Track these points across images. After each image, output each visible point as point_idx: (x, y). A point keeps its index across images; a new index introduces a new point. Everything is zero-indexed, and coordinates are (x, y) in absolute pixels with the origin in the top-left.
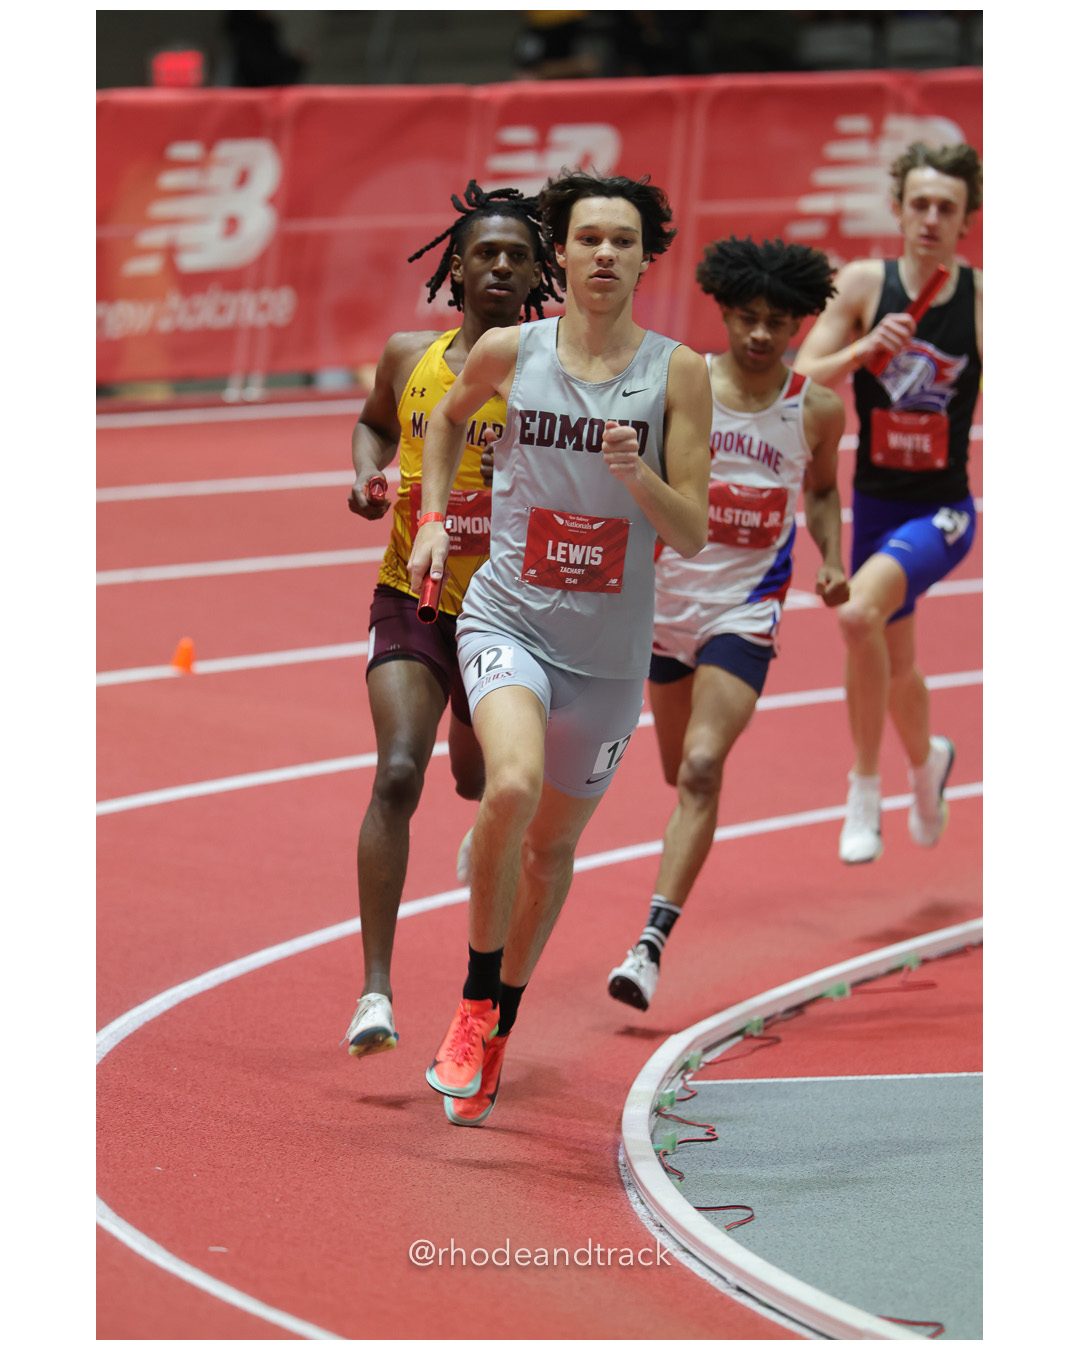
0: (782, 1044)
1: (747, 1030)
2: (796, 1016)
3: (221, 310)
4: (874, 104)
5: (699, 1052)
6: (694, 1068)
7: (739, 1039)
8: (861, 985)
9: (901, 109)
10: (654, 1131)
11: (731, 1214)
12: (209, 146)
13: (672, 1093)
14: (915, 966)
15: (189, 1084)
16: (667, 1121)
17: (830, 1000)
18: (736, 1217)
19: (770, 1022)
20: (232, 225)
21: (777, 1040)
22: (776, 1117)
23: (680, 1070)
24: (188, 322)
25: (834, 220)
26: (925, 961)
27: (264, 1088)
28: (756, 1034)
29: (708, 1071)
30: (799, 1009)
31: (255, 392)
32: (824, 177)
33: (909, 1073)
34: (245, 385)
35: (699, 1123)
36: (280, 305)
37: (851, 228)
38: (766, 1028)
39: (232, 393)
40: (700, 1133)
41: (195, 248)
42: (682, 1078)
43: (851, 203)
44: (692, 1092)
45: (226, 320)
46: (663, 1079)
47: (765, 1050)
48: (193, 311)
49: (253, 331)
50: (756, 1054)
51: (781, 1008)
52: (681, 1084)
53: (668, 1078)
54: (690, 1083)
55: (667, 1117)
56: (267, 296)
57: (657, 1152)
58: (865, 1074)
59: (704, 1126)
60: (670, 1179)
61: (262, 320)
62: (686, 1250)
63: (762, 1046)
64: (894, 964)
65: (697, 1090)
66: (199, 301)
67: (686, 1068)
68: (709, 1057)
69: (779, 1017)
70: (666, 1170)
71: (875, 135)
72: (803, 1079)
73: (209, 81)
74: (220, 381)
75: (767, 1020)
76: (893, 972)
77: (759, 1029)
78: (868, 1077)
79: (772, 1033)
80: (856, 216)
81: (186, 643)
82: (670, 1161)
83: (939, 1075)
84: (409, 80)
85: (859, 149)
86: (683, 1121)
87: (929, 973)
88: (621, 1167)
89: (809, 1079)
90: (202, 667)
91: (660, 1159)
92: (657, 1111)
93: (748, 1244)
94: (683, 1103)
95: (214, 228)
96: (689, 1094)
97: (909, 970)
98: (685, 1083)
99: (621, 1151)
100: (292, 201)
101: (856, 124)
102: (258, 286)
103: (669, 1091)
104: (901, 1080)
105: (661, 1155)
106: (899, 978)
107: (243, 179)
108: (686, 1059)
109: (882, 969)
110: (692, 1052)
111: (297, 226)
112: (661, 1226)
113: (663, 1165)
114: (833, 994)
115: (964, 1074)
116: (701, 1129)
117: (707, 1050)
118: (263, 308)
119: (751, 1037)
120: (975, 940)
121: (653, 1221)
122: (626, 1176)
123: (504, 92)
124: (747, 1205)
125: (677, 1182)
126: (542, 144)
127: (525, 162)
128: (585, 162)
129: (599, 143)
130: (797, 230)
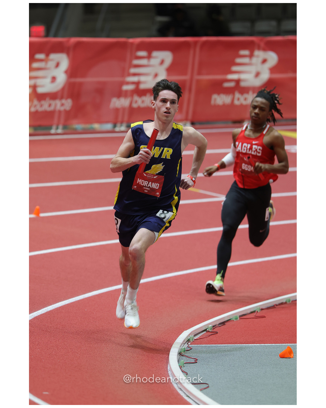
0: (218, 334)
1: (208, 329)
2: (223, 325)
3: (50, 105)
4: (251, 47)
5: (193, 336)
6: (191, 341)
7: (205, 332)
8: (243, 316)
9: (259, 48)
10: (179, 359)
11: (202, 386)
12: (47, 55)
13: (184, 348)
14: (259, 311)
15: (37, 342)
16: (183, 357)
17: (233, 321)
18: (203, 386)
19: (214, 327)
20: (54, 79)
21: (217, 333)
22: (216, 356)
23: (187, 341)
24: (40, 109)
25: (238, 81)
26: (262, 309)
27: (60, 344)
28: (210, 331)
29: (195, 342)
30: (223, 323)
31: (60, 131)
32: (234, 68)
33: (257, 344)
34: (57, 128)
35: (193, 358)
36: (68, 104)
37: (243, 84)
38: (213, 329)
39: (53, 131)
40: (193, 361)
41: (42, 86)
42: (187, 344)
43: (243, 76)
44: (190, 348)
45: (52, 108)
46: (182, 344)
47: (213, 335)
48: (41, 106)
49: (60, 112)
50: (210, 337)
51: (218, 323)
52: (187, 346)
53: (183, 343)
54: (189, 345)
55: (183, 356)
56: (64, 101)
57: (179, 366)
58: (244, 344)
59: (194, 359)
60: (184, 374)
61: (62, 109)
62: (188, 396)
63: (212, 335)
64: (252, 310)
65: (192, 348)
66: (43, 102)
67: (188, 341)
68: (196, 338)
69: (217, 326)
70: (182, 372)
71: (251, 56)
72: (224, 345)
73: (47, 35)
74: (50, 128)
75: (213, 326)
76: (252, 312)
77: (211, 329)
78: (244, 345)
79: (215, 330)
80: (244, 80)
81: (38, 207)
82: (183, 369)
83: (266, 345)
84: (108, 36)
85: (246, 60)
86: (188, 357)
87: (263, 313)
88: (168, 370)
89: (226, 345)
90: (42, 215)
91: (180, 368)
92: (180, 354)
93: (207, 395)
94: (188, 351)
95: (49, 80)
96: (189, 349)
97: (257, 312)
98: (188, 345)
99: (169, 366)
100: (72, 73)
101: (246, 52)
102: (62, 98)
103: (183, 348)
104: (254, 346)
105: (181, 367)
106: (255, 314)
107: (58, 65)
108: (189, 338)
109: (249, 312)
110: (190, 336)
111: (73, 80)
112: (181, 389)
113: (181, 370)
114: (234, 319)
115: (274, 344)
116: (193, 359)
117: (195, 335)
118: (62, 105)
119: (209, 331)
120: (277, 303)
121: (178, 387)
122: (169, 372)
123: (138, 40)
124: (207, 383)
125: (186, 375)
126: (149, 57)
127: (144, 62)
128: (162, 62)
129: (167, 57)
130: (226, 85)
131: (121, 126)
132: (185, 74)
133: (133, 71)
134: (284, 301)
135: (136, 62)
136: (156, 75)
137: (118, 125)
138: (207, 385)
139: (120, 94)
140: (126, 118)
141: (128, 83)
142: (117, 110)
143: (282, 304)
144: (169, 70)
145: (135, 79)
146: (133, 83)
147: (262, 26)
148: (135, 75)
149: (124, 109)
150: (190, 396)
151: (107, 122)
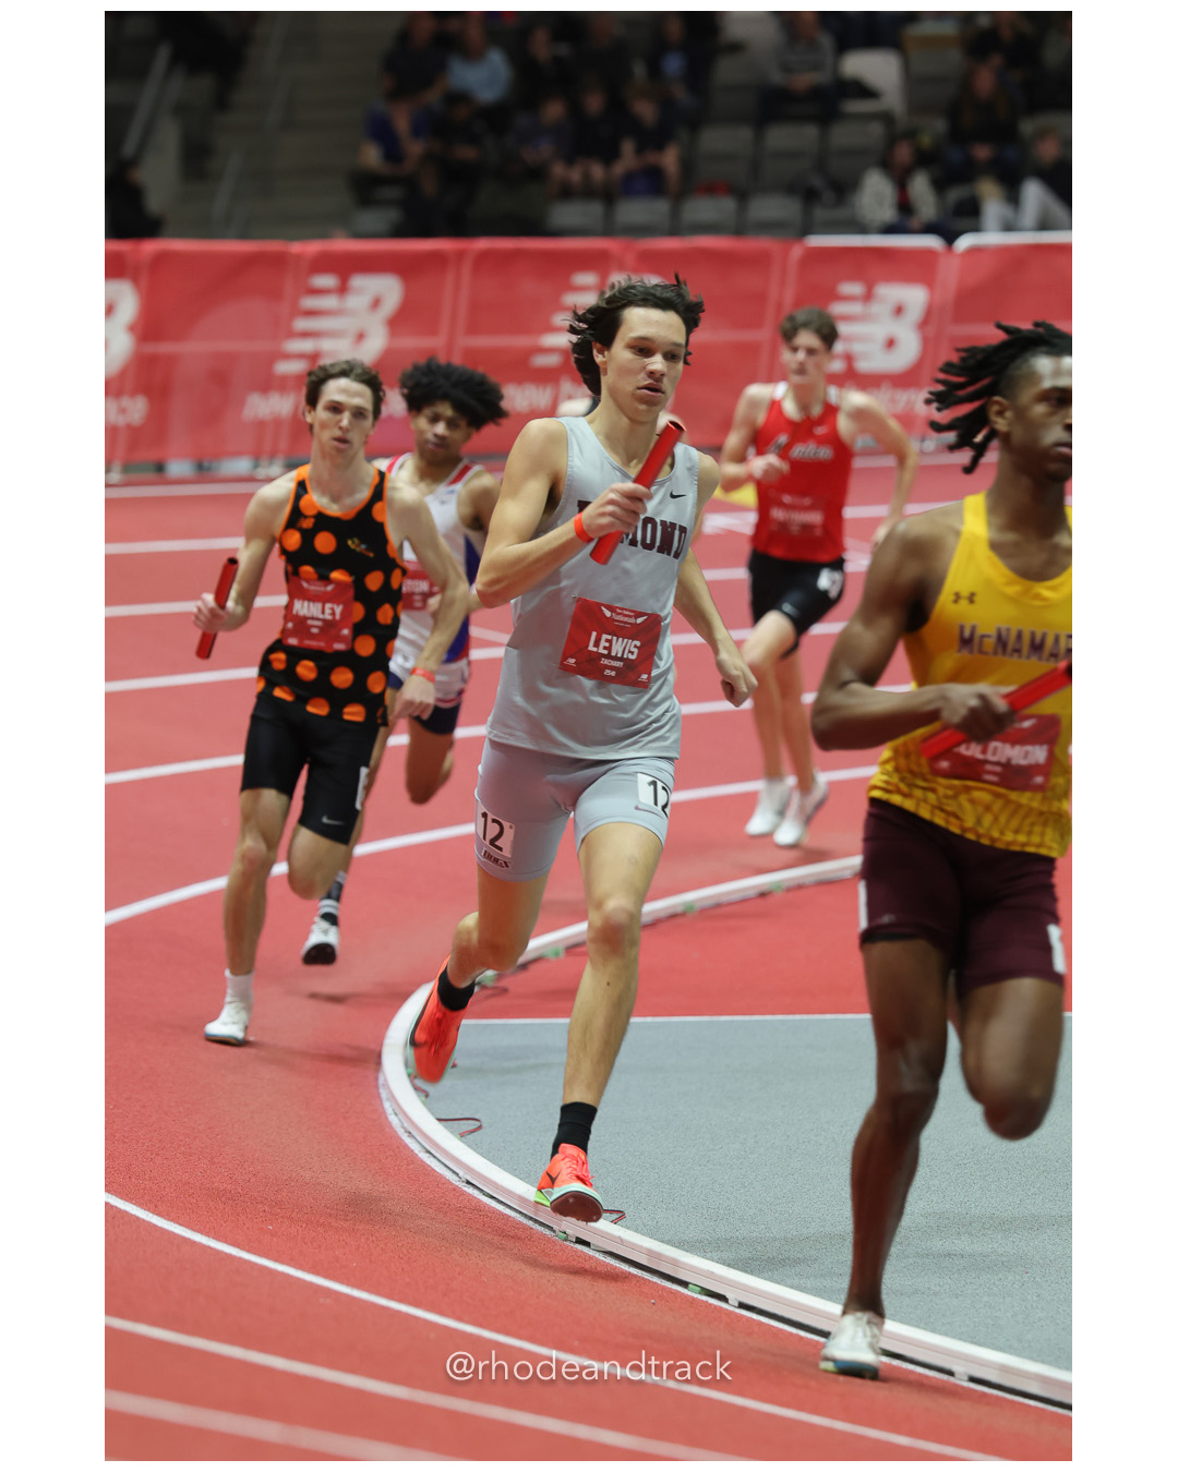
0: (510, 993)
2: (522, 971)
8: (573, 948)
9: (620, 266)
11: (464, 1124)
17: (549, 960)
18: (468, 1127)
21: (506, 990)
28: (489, 985)
30: (524, 967)
31: (115, 477)
32: (560, 319)
36: (136, 409)
38: (498, 981)
47: (496, 997)
49: (115, 429)
50: (488, 1000)
56: (126, 402)
60: (419, 1096)
61: (122, 420)
62: (426, 1150)
63: (494, 995)
70: (415, 1089)
77: (492, 981)
79: (502, 985)
84: (243, 236)
85: (589, 300)
88: (380, 1086)
93: (475, 1147)
99: (380, 1074)
100: (147, 329)
101: (588, 279)
102: (120, 393)
107: (110, 309)
111: (151, 348)
112: (410, 1132)
113: (414, 1086)
114: (551, 956)
118: (123, 411)
119: (486, 987)
120: (663, 914)
121: (404, 1128)
122: (384, 1094)
123: (313, 247)
124: (477, 1117)
125: (424, 1099)
126: (343, 289)
127: (329, 302)
128: (376, 303)
129: (388, 289)
130: (541, 361)
131: (271, 463)
132: (432, 330)
133: (301, 324)
134: (679, 910)
135: (310, 302)
136: (361, 337)
137: (264, 462)
138: (477, 1124)
139: (268, 384)
140: (283, 444)
141: (288, 357)
142: (260, 425)
143: (673, 916)
144: (396, 323)
145: (306, 346)
146: (301, 356)
147: (634, 210)
148: (306, 335)
149: (277, 422)
150: (433, 1152)
151: (237, 454)
